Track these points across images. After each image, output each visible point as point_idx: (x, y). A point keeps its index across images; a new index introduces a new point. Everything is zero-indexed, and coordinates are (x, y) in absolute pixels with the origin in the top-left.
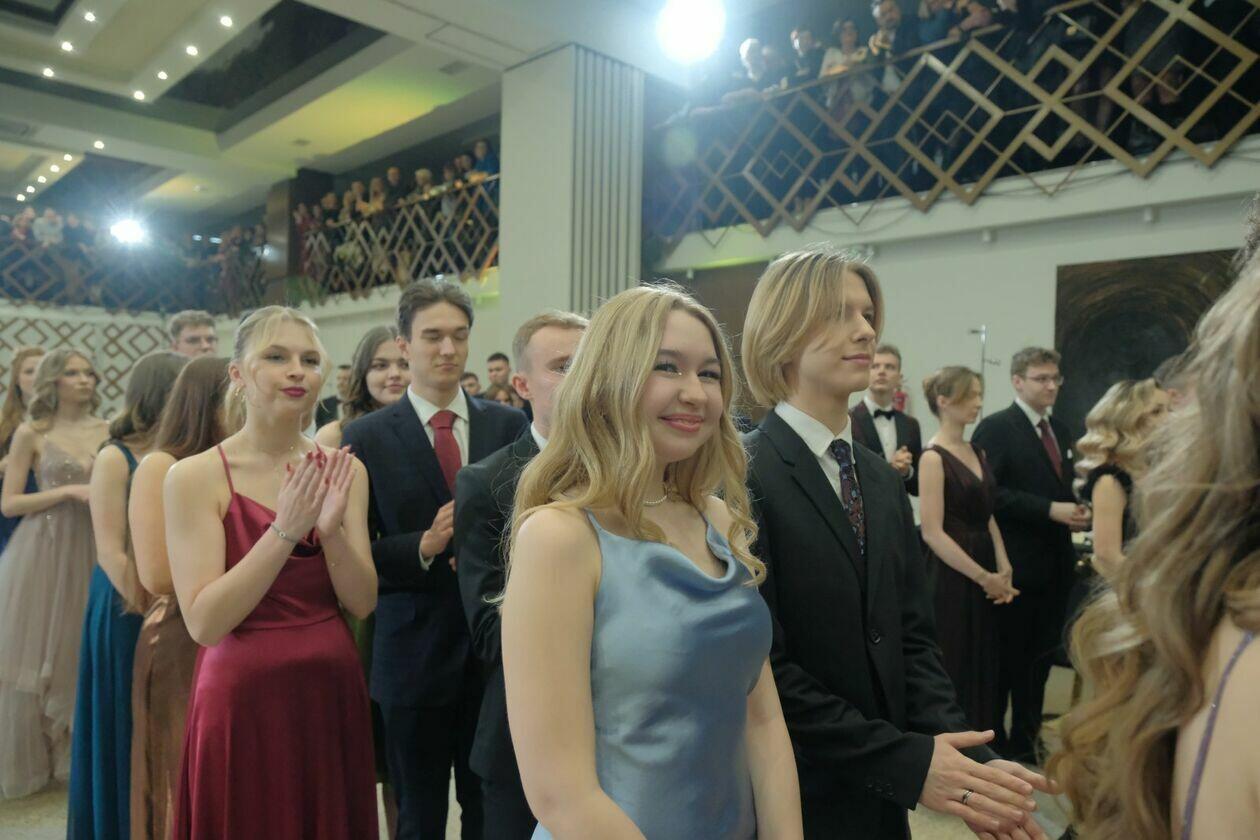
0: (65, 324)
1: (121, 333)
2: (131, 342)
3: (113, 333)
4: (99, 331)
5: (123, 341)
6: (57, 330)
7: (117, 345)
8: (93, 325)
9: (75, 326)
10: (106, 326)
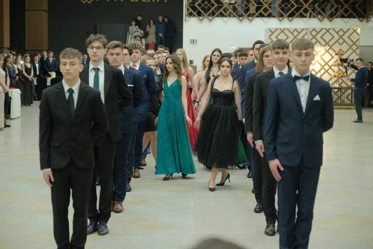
0: (296, 30)
1: (318, 33)
2: (322, 37)
3: (314, 33)
4: (309, 33)
5: (318, 37)
6: (292, 33)
7: (316, 39)
8: (307, 29)
9: (299, 31)
10: (311, 30)
